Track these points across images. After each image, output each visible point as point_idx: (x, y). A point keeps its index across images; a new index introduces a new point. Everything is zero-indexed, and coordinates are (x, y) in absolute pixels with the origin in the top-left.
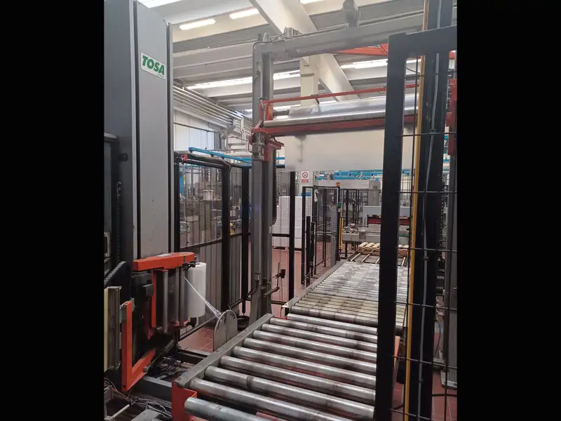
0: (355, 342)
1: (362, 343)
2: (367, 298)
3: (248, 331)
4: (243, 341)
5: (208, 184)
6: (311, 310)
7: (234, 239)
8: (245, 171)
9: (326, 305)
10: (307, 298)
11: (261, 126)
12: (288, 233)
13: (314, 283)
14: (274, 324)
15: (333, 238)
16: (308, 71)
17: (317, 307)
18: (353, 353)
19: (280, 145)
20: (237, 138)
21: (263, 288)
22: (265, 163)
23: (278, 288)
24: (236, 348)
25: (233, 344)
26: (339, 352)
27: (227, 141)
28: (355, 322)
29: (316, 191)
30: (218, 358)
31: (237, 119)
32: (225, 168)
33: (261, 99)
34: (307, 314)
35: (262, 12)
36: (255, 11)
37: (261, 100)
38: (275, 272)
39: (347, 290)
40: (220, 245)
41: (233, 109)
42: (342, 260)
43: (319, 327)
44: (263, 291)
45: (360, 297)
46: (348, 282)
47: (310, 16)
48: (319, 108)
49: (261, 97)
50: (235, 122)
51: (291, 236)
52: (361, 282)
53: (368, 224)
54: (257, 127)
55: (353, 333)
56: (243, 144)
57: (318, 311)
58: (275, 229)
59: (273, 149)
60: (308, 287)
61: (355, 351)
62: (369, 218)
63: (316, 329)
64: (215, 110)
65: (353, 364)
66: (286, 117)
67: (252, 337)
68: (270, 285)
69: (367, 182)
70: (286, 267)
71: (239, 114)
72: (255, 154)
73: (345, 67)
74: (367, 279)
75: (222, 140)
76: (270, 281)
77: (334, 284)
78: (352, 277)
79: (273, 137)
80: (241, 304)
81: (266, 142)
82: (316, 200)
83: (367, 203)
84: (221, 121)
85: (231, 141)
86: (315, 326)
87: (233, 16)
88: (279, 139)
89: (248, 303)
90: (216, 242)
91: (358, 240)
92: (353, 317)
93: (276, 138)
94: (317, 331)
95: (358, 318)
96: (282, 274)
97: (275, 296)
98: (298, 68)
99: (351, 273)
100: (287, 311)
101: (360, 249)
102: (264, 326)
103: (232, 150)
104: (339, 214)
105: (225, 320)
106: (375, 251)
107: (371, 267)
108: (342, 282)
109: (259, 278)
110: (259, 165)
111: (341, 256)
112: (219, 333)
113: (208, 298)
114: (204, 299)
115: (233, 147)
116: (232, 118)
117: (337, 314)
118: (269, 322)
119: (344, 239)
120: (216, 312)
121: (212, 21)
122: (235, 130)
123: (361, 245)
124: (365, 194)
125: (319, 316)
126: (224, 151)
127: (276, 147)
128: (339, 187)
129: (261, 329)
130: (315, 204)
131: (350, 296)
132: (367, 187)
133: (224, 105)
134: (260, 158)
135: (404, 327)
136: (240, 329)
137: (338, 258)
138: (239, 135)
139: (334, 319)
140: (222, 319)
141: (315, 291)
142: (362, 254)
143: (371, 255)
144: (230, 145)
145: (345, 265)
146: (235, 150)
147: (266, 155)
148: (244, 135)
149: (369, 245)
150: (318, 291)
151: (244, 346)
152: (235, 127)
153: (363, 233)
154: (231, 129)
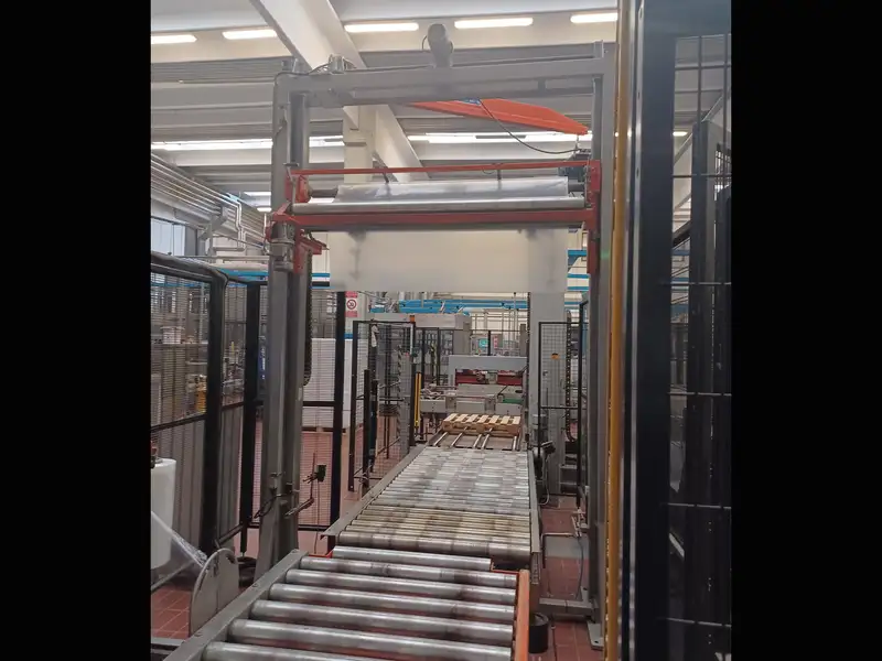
0: (457, 587)
1: (471, 589)
2: (468, 507)
3: (260, 586)
4: (252, 606)
5: (169, 317)
6: (377, 537)
7: (230, 413)
8: (253, 290)
9: (402, 526)
10: (366, 514)
11: (289, 211)
12: (331, 399)
13: (376, 488)
14: (309, 568)
15: (404, 408)
16: (355, 138)
17: (385, 530)
18: (456, 609)
19: (319, 247)
20: (229, 238)
21: (283, 502)
22: (292, 277)
23: (311, 501)
24: (238, 624)
25: (231, 617)
26: (431, 610)
27: (211, 242)
28: (452, 552)
29: (374, 328)
30: (201, 648)
31: (228, 206)
32: (216, 282)
33: (287, 165)
34: (370, 545)
35: (282, 36)
36: (271, 33)
37: (289, 168)
38: (306, 471)
39: (433, 496)
40: (201, 424)
41: (224, 190)
42: (419, 445)
43: (393, 567)
44: (284, 509)
45: (456, 506)
46: (433, 481)
47: (361, 54)
48: (388, 189)
49: (289, 161)
50: (226, 211)
51: (337, 404)
52: (454, 480)
53: (457, 384)
54: (281, 212)
55: (453, 572)
56: (240, 250)
57: (387, 537)
58: (308, 392)
59: (307, 253)
60: (367, 495)
61: (460, 605)
62: (457, 374)
63: (388, 570)
64: (189, 188)
65: (458, 629)
66: (332, 200)
67: (270, 597)
68: (297, 495)
69: (451, 317)
70: (327, 461)
71: (234, 199)
72: (276, 259)
73: (412, 138)
74: (464, 474)
75: (201, 242)
76: (298, 488)
77: (412, 486)
78: (440, 473)
79: (308, 232)
80: (239, 536)
81: (297, 238)
82: (374, 344)
83: (452, 350)
84: (202, 209)
85: (220, 242)
86: (386, 566)
87: (228, 35)
88: (318, 236)
89: (253, 534)
90: (193, 420)
91: (443, 411)
92: (448, 542)
93: (314, 235)
94: (389, 574)
95: (457, 543)
96: (320, 475)
97: (305, 517)
98: (340, 133)
99: (437, 467)
100: (332, 542)
101: (447, 424)
102: (291, 573)
103: (220, 257)
104: (414, 366)
105: (216, 569)
106: (469, 428)
107: (467, 455)
108: (425, 482)
109: (277, 484)
110: (281, 281)
111: (418, 438)
112: (202, 596)
113: (177, 528)
114: (169, 530)
115: (219, 254)
116: (221, 205)
117: (421, 540)
118: (299, 567)
119: (423, 410)
120: (194, 554)
121: (190, 39)
122: (224, 225)
123: (449, 419)
124: (448, 337)
125: (390, 546)
126: (203, 259)
127: (313, 250)
128: (414, 323)
129: (285, 581)
130: (372, 352)
131: (440, 506)
132: (452, 326)
133: (208, 180)
134: (285, 267)
135: (532, 554)
136: (245, 584)
137: (412, 443)
138: (233, 235)
139: (416, 548)
140: (209, 567)
141: (378, 501)
142: (449, 433)
143: (464, 434)
144: (216, 250)
145: (425, 452)
146: (225, 259)
147: (296, 261)
148: (242, 235)
149: (460, 419)
150: (385, 502)
151: (252, 616)
152: (225, 220)
153: (453, 398)
154: (218, 223)
